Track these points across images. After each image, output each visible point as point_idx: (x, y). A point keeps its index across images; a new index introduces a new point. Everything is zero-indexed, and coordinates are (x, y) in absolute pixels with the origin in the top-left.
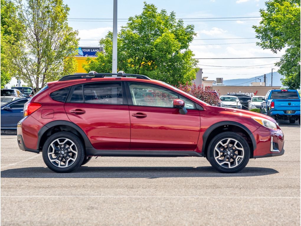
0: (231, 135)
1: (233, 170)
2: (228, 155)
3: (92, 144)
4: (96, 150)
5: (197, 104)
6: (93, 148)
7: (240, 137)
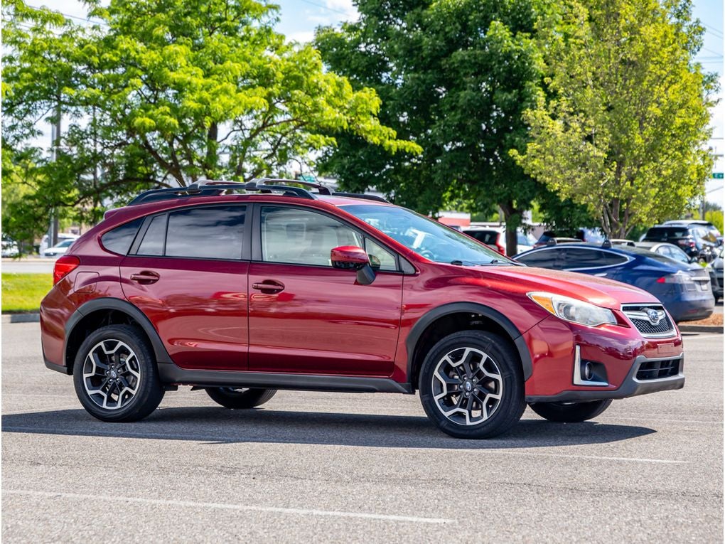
0: (471, 340)
1: (474, 432)
2: (467, 391)
3: (170, 356)
4: (179, 369)
5: (402, 258)
6: (174, 366)
7: (493, 344)
